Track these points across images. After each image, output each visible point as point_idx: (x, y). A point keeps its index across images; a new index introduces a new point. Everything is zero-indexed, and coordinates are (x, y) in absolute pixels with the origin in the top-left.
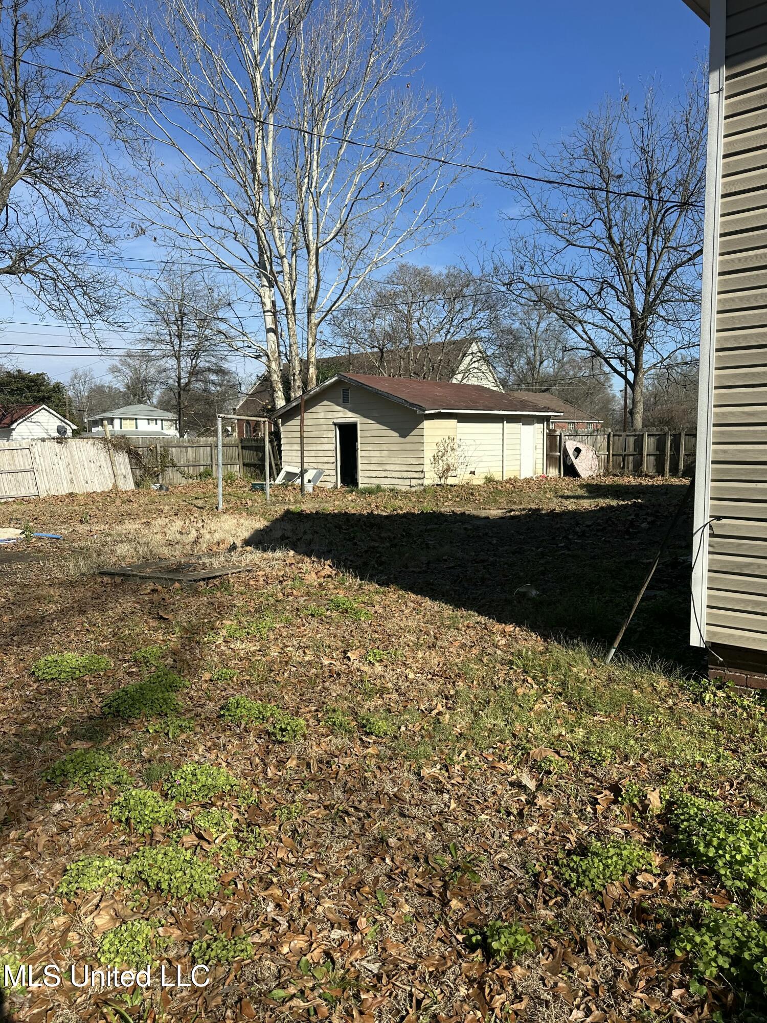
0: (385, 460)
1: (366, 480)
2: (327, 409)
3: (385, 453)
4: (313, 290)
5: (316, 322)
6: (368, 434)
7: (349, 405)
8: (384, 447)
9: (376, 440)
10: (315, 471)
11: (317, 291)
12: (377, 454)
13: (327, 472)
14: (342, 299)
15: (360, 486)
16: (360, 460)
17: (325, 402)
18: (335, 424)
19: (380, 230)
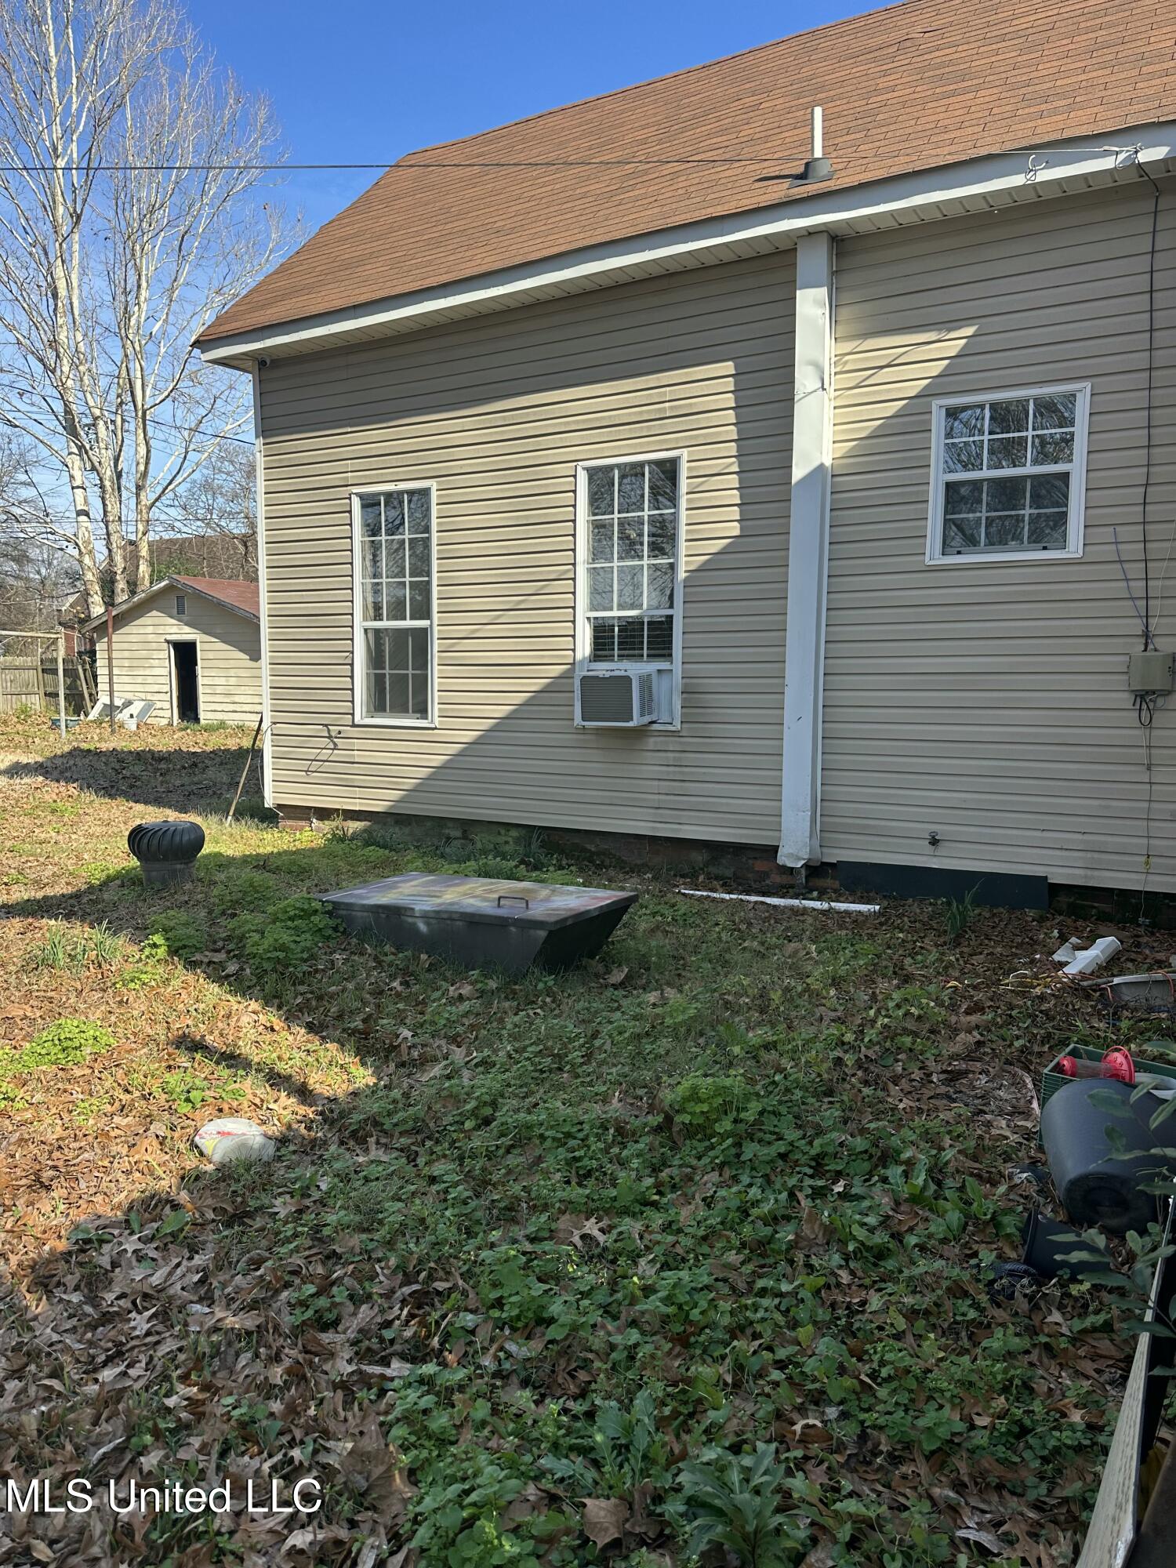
0: (233, 690)
1: (210, 715)
2: (156, 621)
3: (233, 681)
4: (142, 461)
5: (148, 503)
6: (211, 655)
7: (185, 617)
8: (232, 672)
9: (221, 664)
10: (143, 703)
11: (147, 463)
12: (222, 681)
13: (159, 705)
14: (179, 479)
15: (202, 722)
16: (201, 690)
17: (154, 613)
18: (168, 642)
19: (223, 397)
